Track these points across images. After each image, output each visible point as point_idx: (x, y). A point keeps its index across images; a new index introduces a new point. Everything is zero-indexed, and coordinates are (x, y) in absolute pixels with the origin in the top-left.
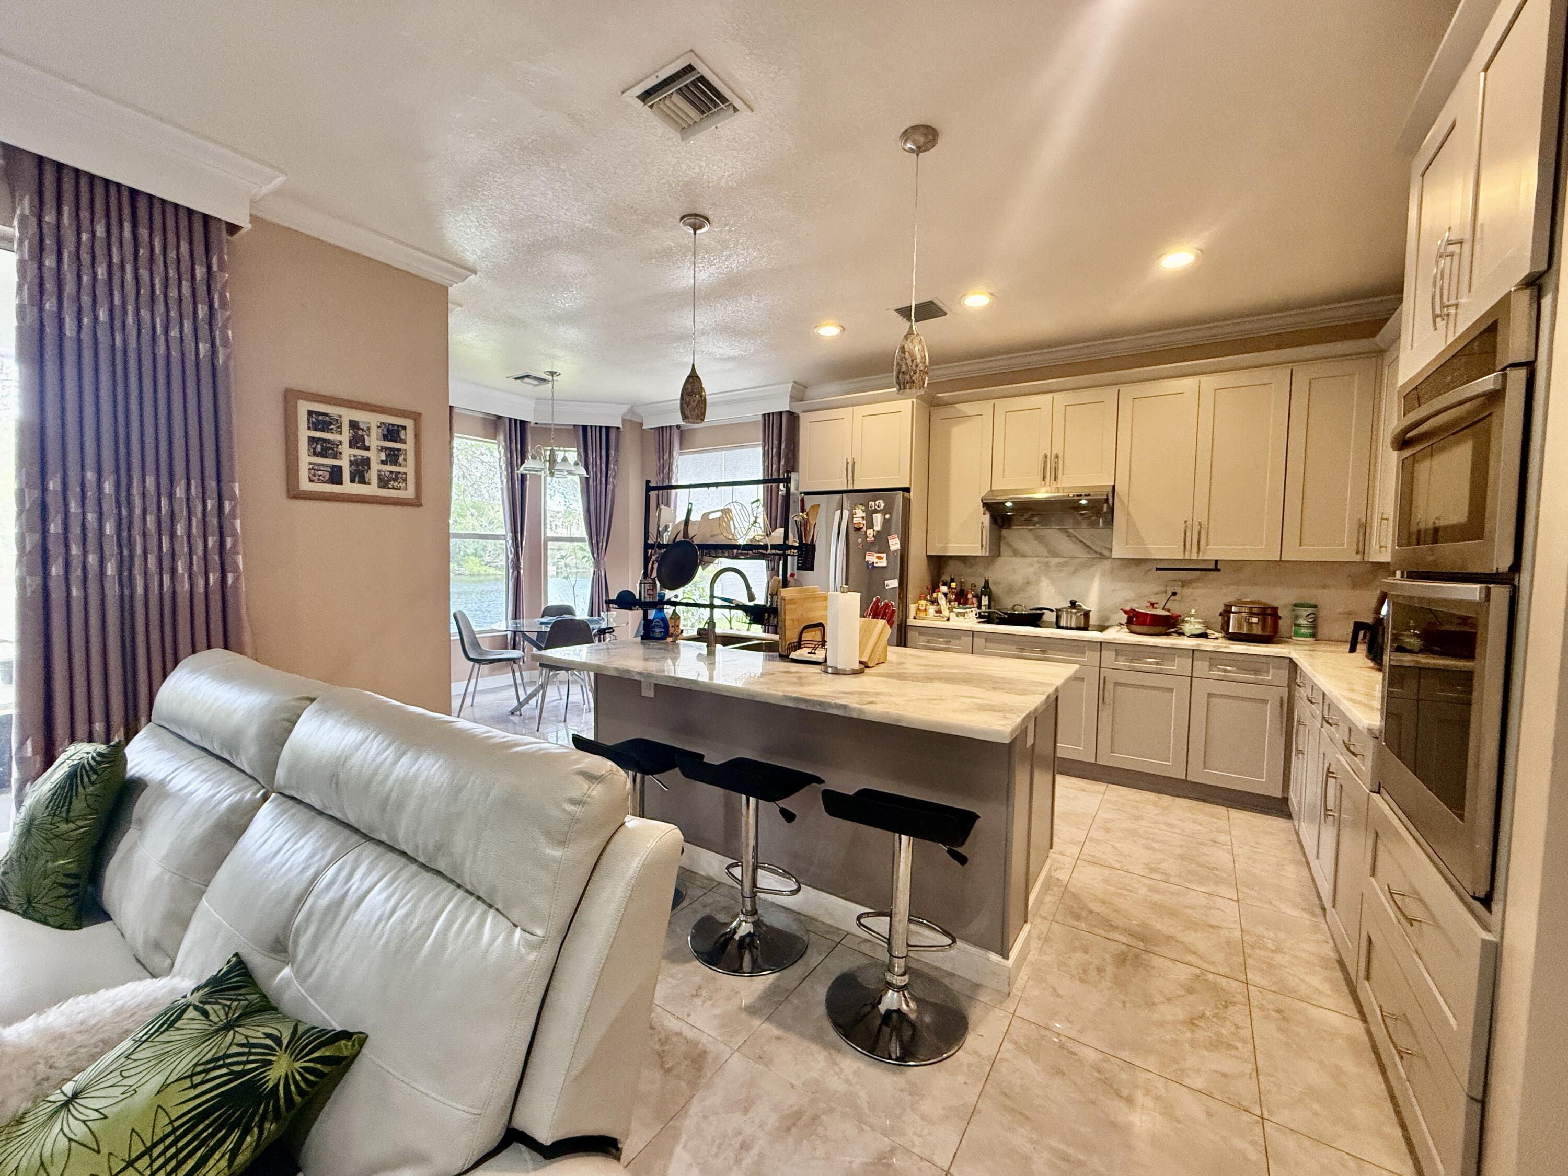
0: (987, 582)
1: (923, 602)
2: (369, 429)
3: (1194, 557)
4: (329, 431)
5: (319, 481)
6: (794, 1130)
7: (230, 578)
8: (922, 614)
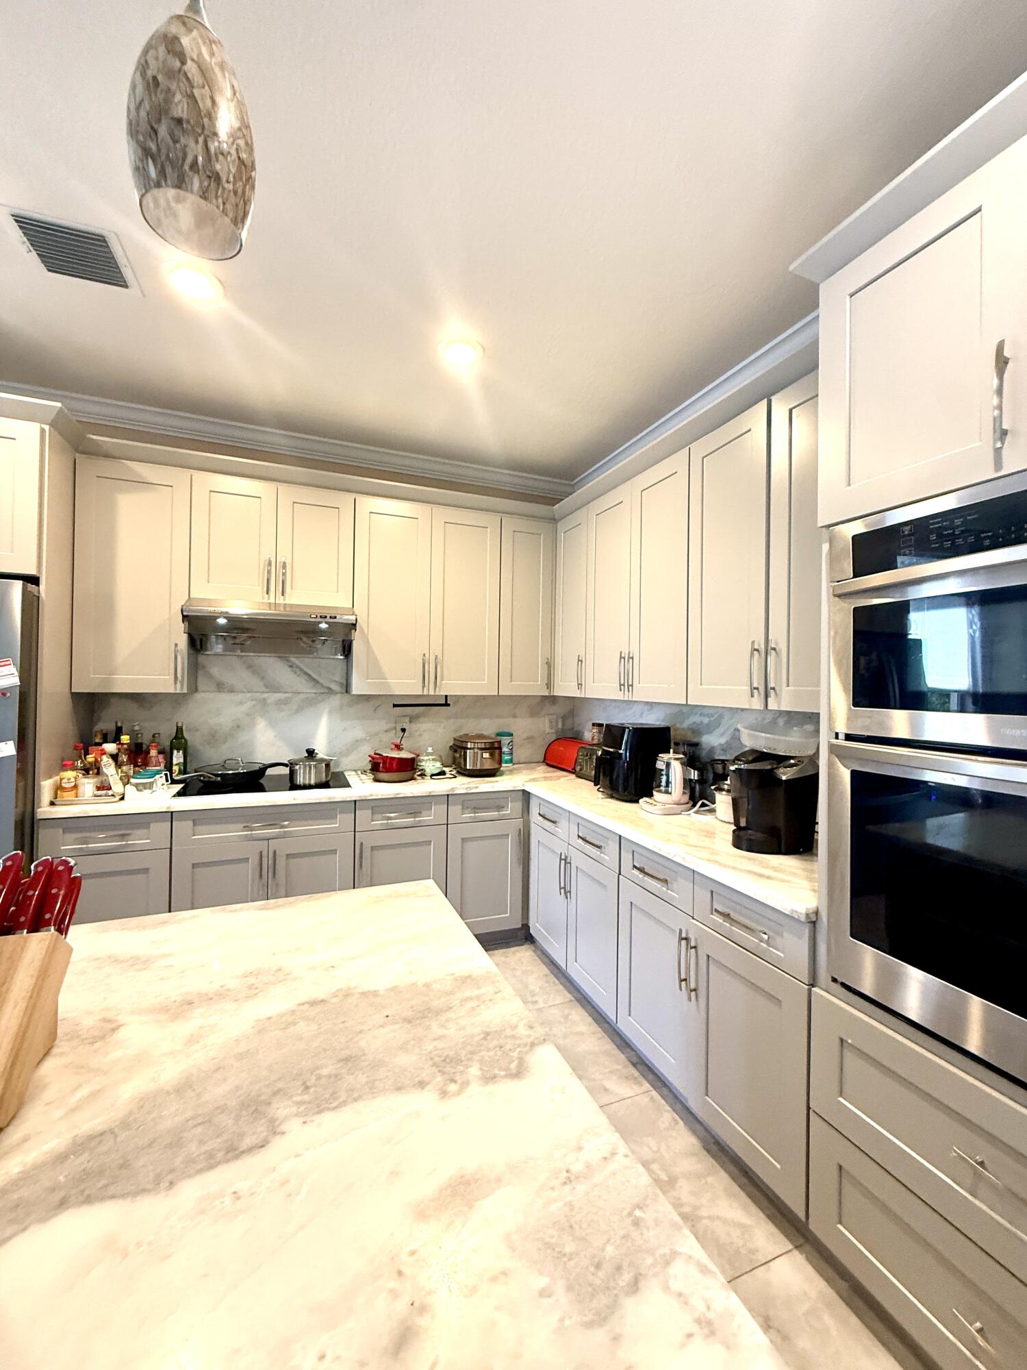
0: (179, 730)
1: (70, 774)
3: (432, 693)
8: (69, 796)
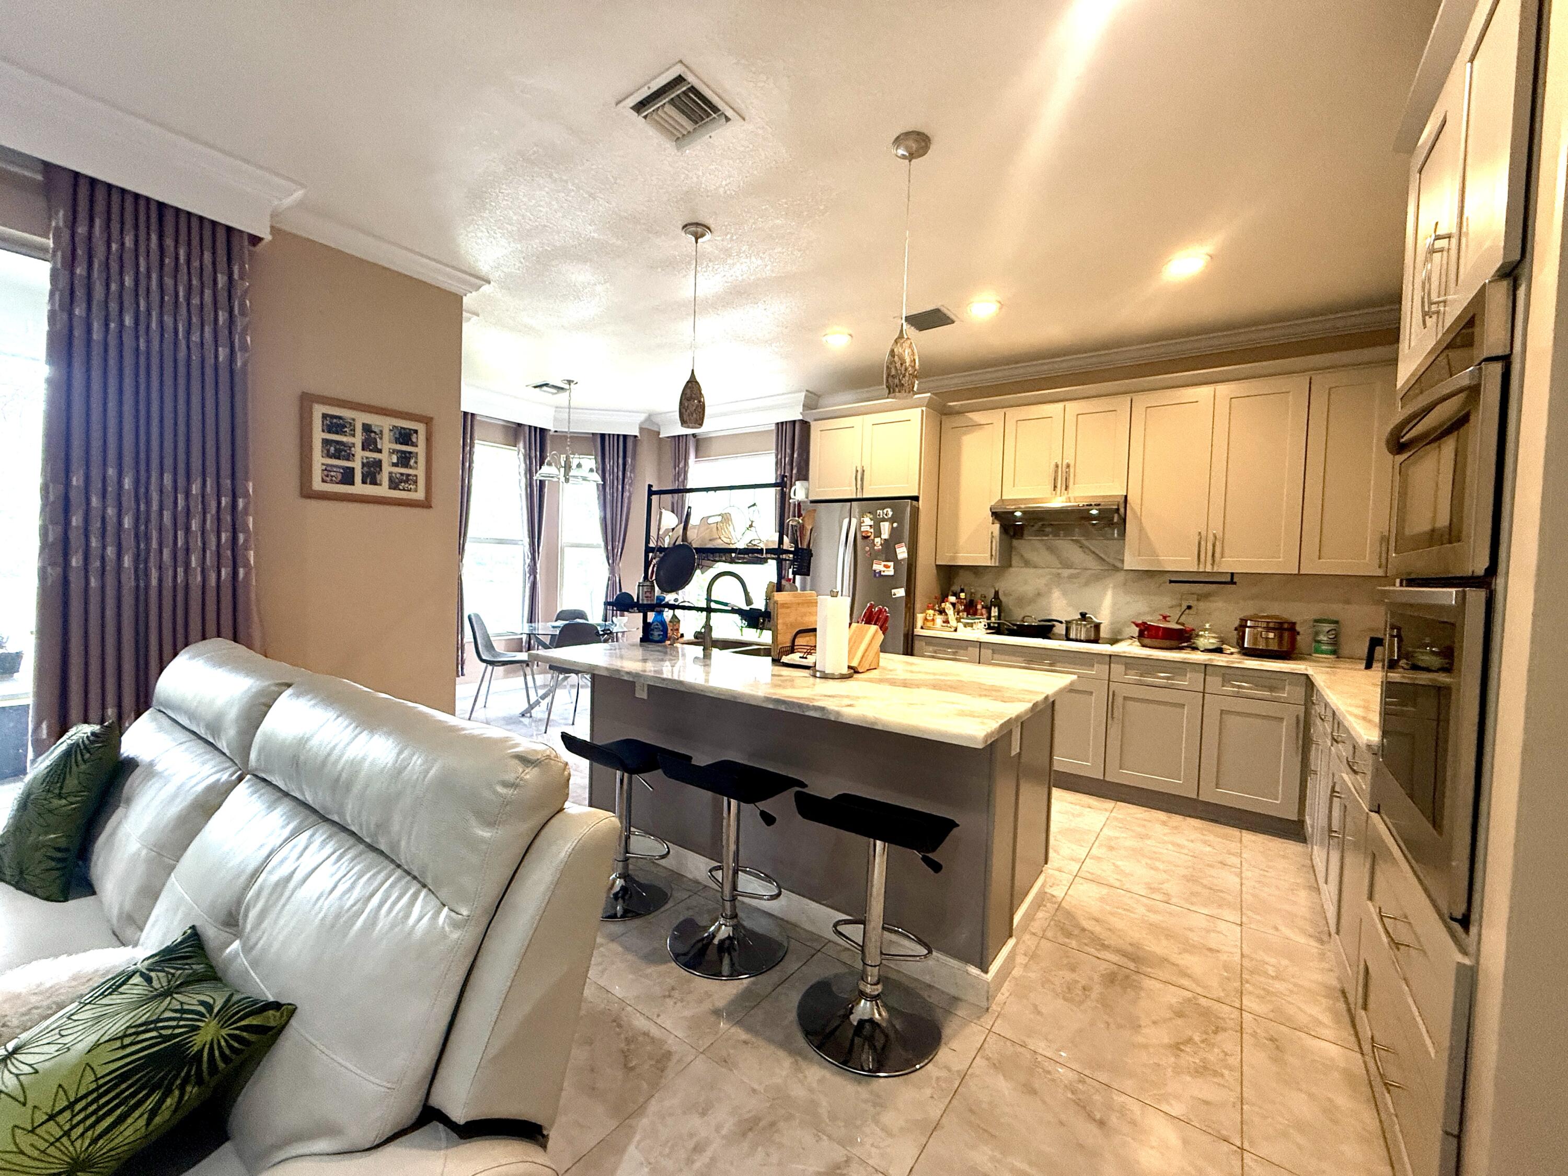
0: (997, 593)
1: (931, 612)
2: (381, 432)
3: (1209, 569)
4: (344, 433)
5: (332, 482)
6: (750, 1135)
7: (241, 572)
8: (929, 624)
